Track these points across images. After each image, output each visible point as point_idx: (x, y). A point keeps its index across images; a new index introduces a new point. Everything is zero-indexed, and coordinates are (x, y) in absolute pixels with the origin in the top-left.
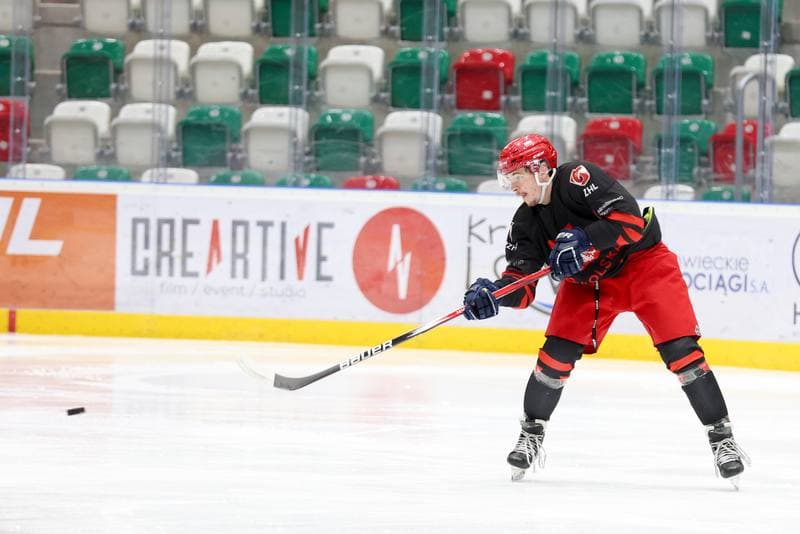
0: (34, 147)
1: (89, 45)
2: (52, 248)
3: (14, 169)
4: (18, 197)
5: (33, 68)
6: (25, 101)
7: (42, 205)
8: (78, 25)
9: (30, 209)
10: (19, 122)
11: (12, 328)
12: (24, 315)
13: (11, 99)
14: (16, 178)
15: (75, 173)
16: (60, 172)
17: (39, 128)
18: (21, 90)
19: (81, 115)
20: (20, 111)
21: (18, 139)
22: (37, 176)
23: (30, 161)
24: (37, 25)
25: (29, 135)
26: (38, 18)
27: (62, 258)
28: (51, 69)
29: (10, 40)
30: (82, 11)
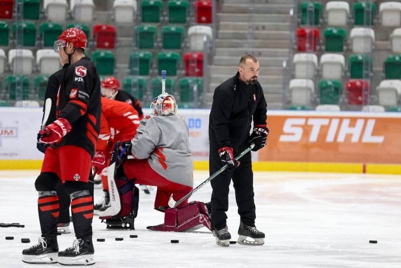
0: (372, 99)
1: (394, 58)
2: (379, 139)
3: (365, 108)
4: (366, 119)
5: (372, 67)
6: (369, 81)
7: (376, 123)
8: (390, 50)
9: (371, 124)
10: (367, 89)
11: (364, 171)
12: (369, 166)
13: (364, 80)
14: (366, 111)
15: (388, 109)
16: (382, 109)
17: (374, 92)
18: (367, 76)
19: (391, 86)
20: (366, 84)
21: (366, 96)
22: (374, 111)
23: (371, 104)
24: (373, 50)
25: (370, 94)
26: (374, 48)
27: (384, 143)
28: (379, 68)
29: (363, 57)
30: (391, 44)
